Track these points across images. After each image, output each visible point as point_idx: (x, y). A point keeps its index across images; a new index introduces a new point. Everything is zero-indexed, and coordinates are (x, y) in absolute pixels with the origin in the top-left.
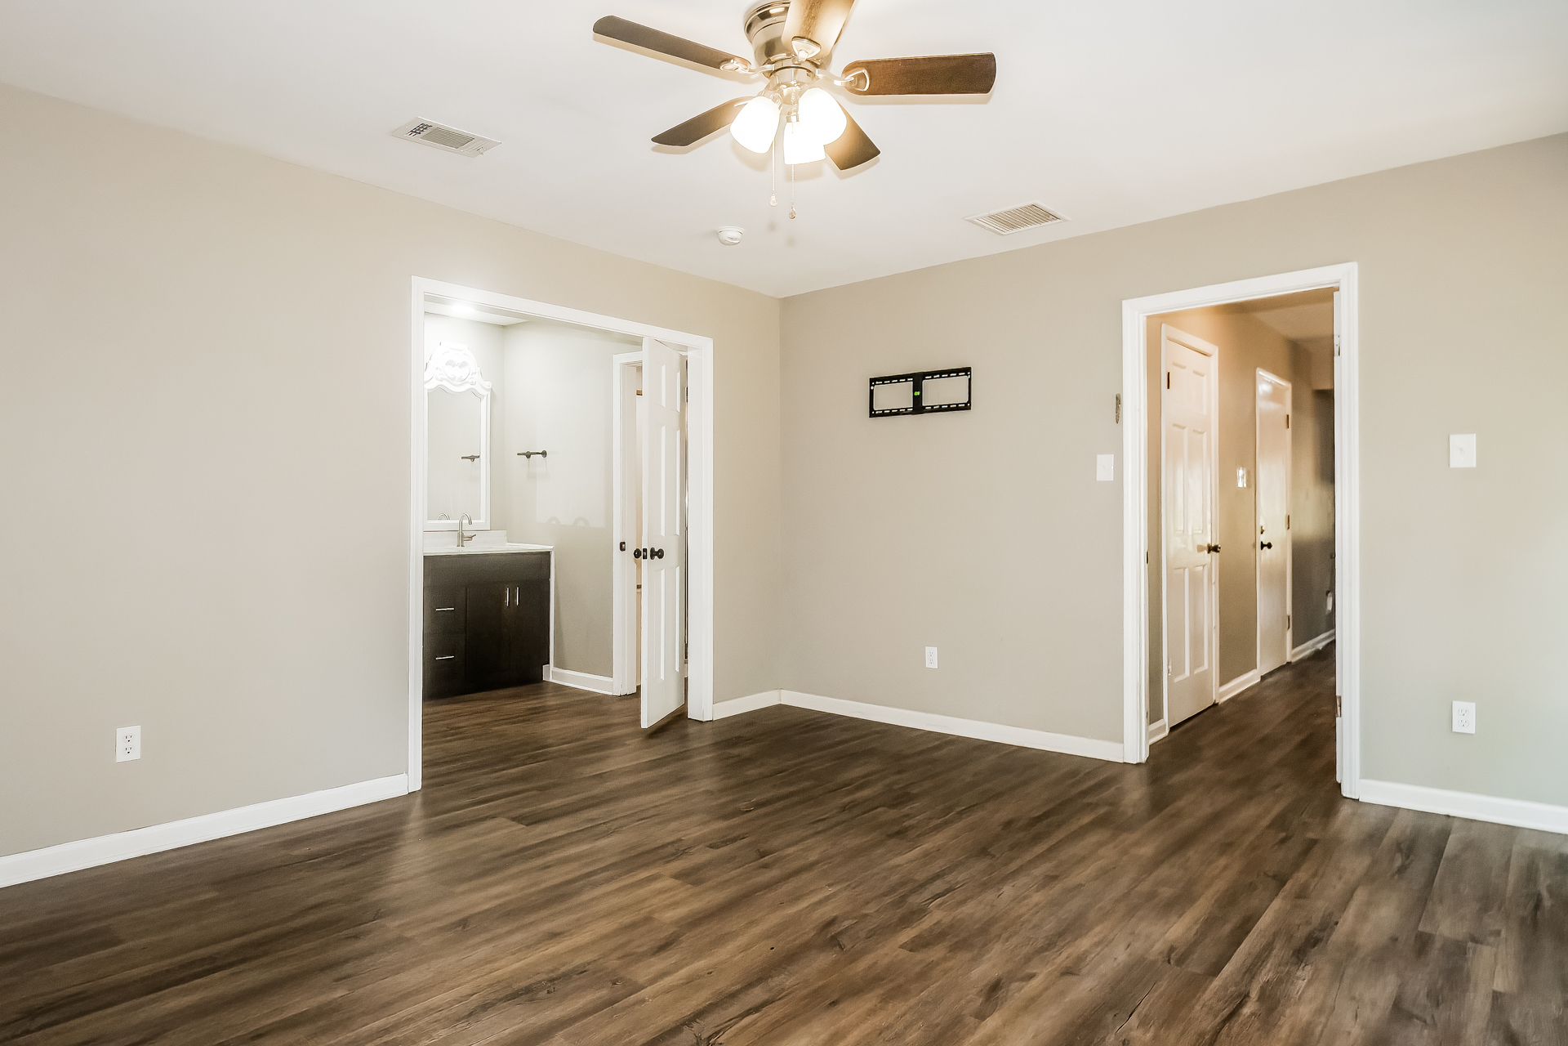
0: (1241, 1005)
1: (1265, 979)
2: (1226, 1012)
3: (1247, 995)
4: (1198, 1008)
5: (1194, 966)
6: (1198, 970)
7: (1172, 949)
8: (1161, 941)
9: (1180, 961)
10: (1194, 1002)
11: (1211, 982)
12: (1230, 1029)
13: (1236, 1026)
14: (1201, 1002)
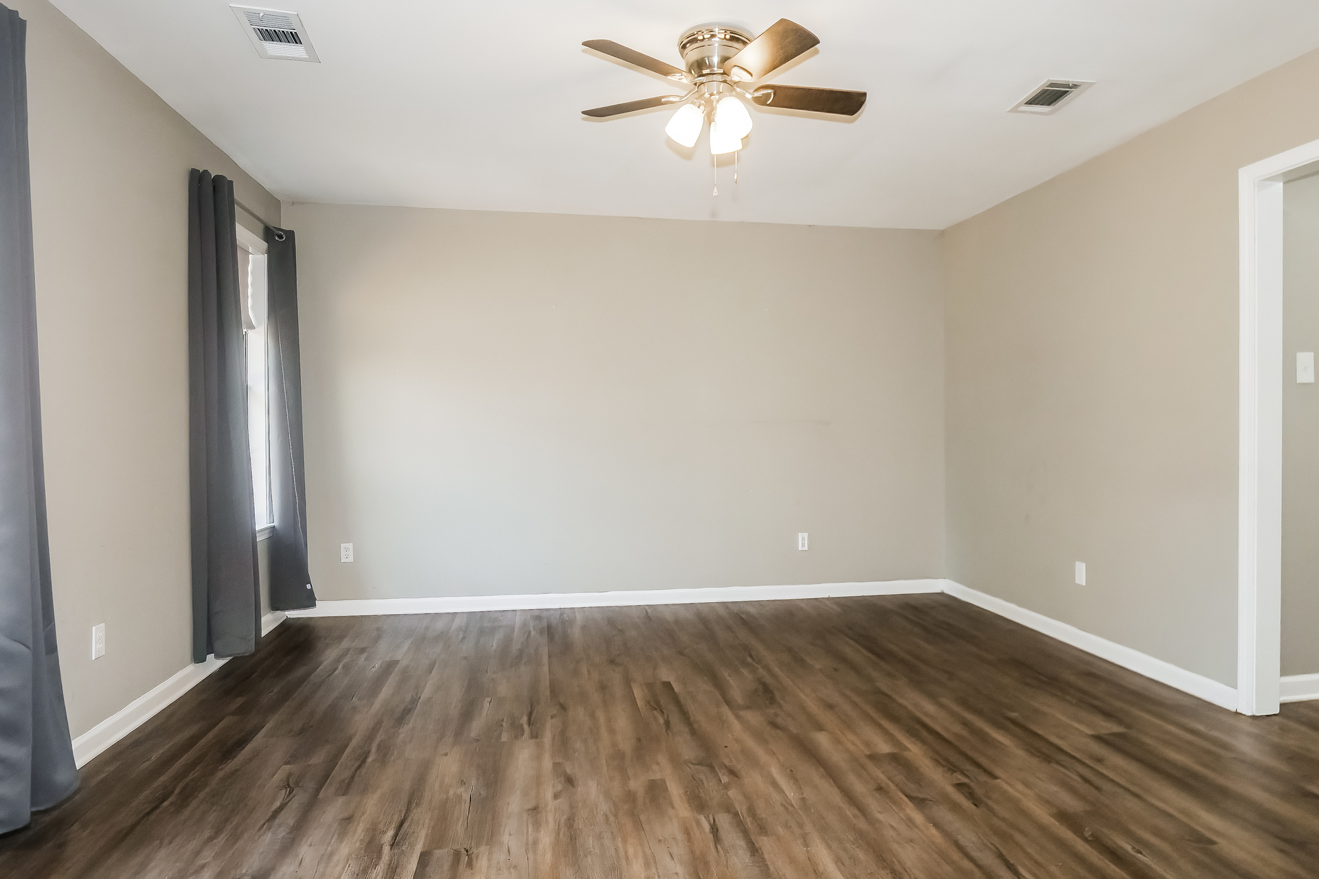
0: (396, 836)
1: (378, 868)
2: (406, 825)
3: (392, 846)
4: (427, 821)
5: (443, 855)
6: (438, 853)
7: (470, 864)
8: (484, 869)
9: (457, 855)
10: (432, 824)
11: (424, 845)
12: (400, 815)
13: (396, 819)
14: (426, 826)
